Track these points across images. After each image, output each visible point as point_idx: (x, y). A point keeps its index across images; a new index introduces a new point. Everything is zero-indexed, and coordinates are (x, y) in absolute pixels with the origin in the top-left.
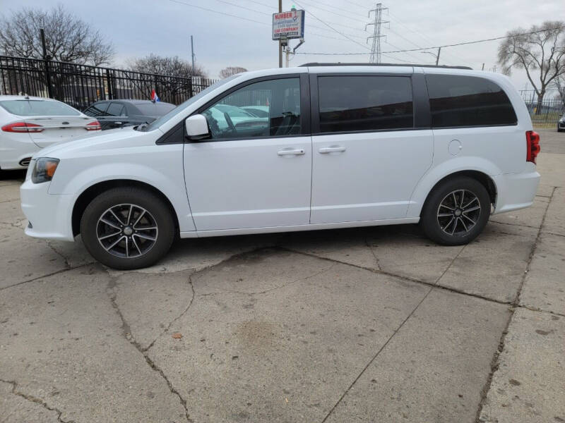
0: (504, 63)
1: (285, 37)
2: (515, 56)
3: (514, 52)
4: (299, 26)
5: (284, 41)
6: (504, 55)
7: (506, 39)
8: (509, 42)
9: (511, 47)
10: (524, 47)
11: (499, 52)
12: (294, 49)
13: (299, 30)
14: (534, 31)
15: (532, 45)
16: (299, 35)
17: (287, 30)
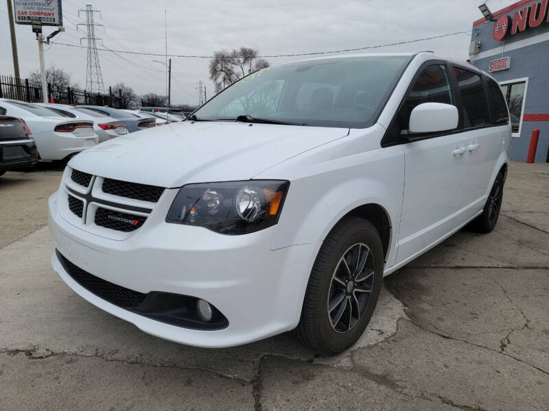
0: (216, 79)
1: (39, 23)
2: (223, 74)
3: (222, 71)
4: (56, 11)
5: (38, 27)
6: (214, 72)
7: (214, 59)
8: (217, 61)
9: (219, 66)
10: (229, 67)
11: (210, 69)
12: (48, 38)
13: (56, 16)
14: (235, 55)
15: (233, 66)
16: (57, 22)
17: (38, 13)
